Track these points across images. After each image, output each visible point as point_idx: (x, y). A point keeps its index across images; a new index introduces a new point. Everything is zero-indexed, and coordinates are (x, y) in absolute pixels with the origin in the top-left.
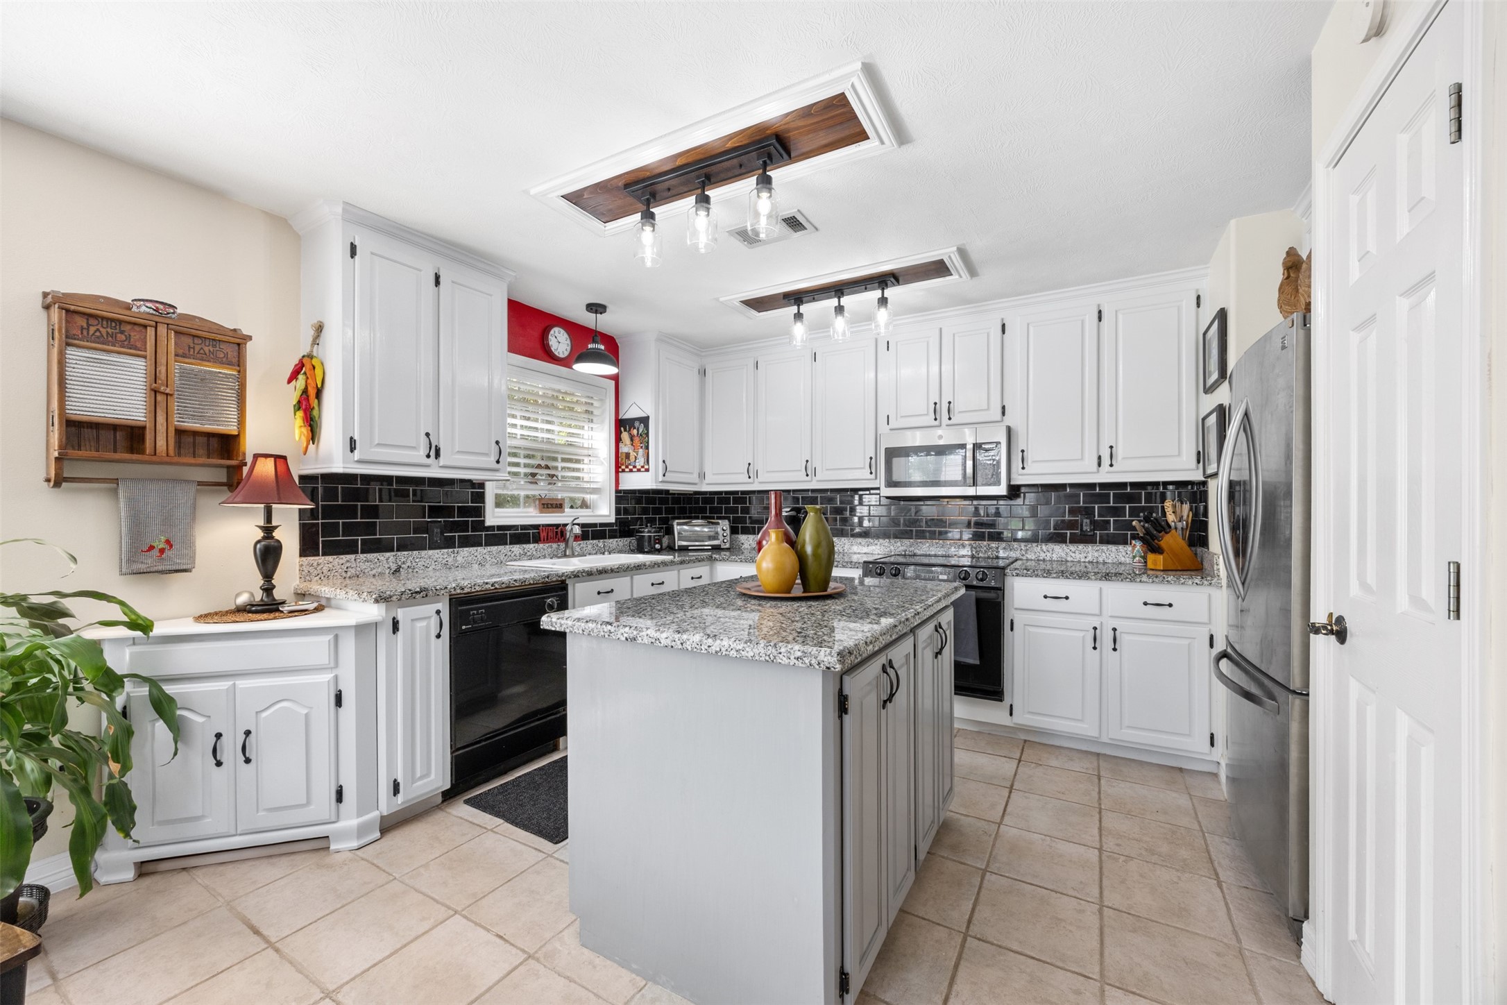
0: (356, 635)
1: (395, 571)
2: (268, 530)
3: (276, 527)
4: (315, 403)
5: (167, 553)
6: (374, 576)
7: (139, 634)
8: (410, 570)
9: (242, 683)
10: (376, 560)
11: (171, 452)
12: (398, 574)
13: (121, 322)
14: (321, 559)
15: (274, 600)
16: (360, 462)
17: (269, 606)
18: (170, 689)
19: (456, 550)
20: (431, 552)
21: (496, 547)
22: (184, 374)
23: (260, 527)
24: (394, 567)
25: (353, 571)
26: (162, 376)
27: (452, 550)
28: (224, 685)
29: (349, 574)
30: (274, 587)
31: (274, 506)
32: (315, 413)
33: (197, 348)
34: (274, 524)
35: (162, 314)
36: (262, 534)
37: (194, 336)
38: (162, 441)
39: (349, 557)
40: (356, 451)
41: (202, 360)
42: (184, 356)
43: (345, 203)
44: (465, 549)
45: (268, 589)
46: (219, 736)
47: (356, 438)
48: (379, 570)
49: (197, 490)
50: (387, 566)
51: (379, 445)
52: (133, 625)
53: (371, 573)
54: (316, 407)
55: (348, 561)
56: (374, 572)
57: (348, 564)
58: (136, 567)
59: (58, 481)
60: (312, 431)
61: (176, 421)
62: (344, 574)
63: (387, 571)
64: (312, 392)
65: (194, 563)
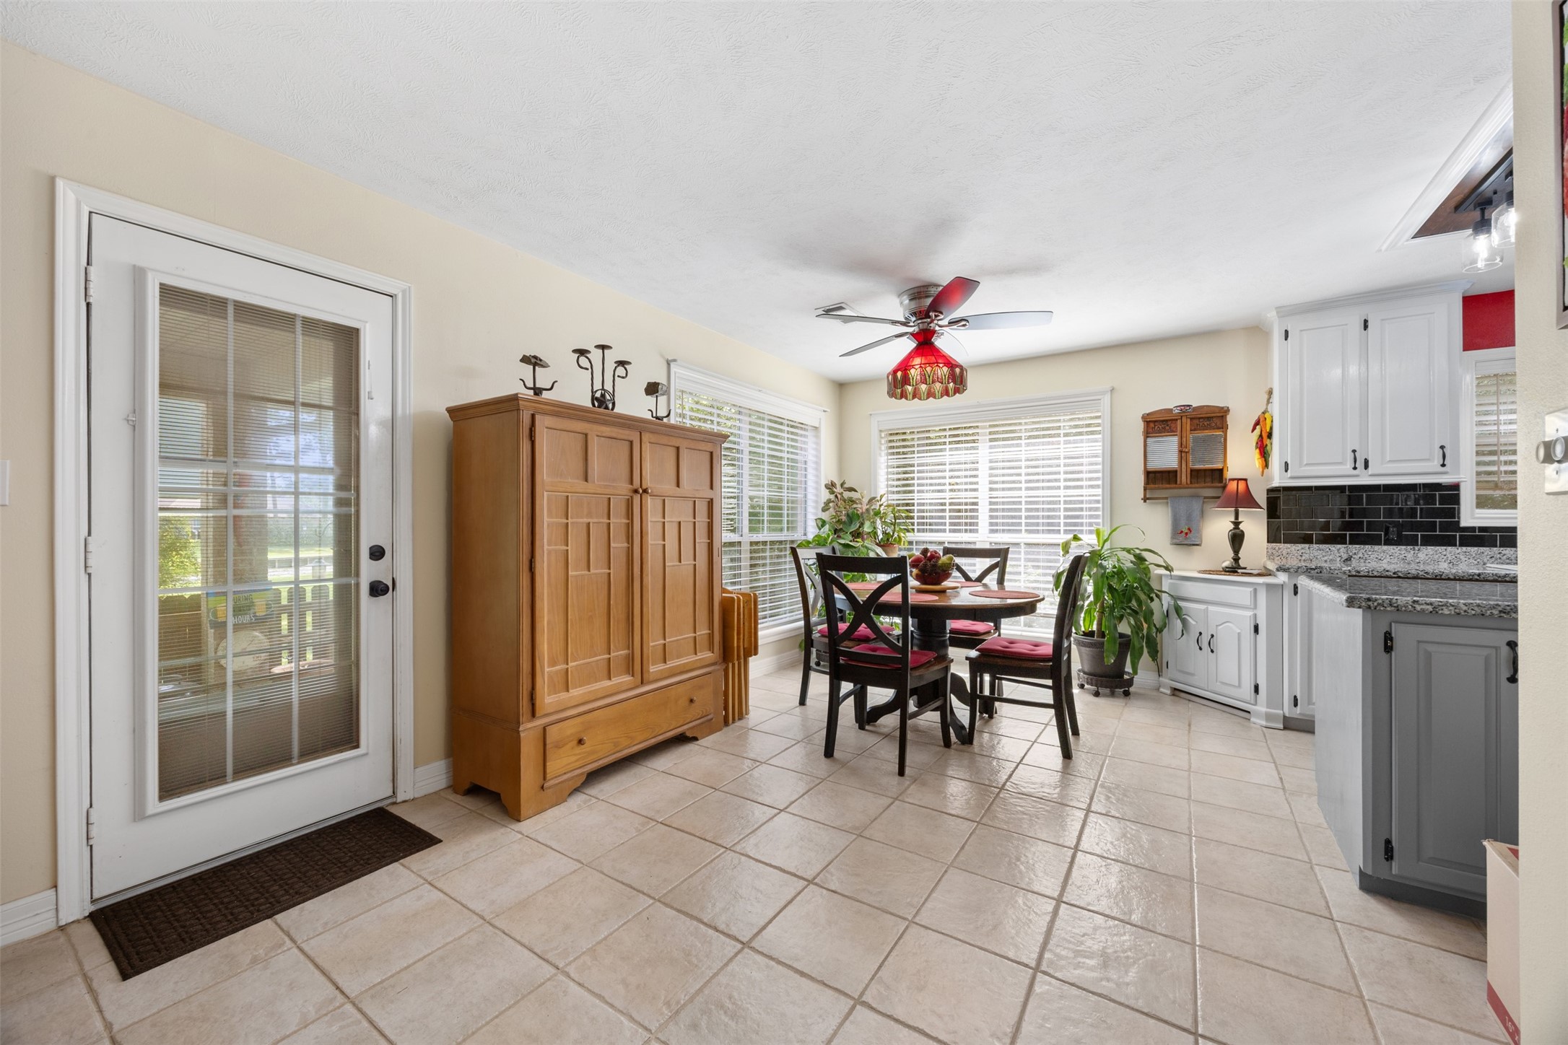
0: (1267, 591)
1: (1347, 559)
2: (1237, 524)
3: (1241, 522)
4: (1268, 442)
5: (1189, 535)
6: (1326, 561)
7: (1168, 573)
8: (1362, 561)
9: (1211, 608)
10: (1328, 550)
11: (1189, 482)
12: (1349, 563)
13: (1167, 421)
14: (1282, 545)
15: (1239, 565)
16: (1292, 478)
17: (1234, 569)
18: (1181, 603)
19: (1417, 548)
20: (1385, 548)
21: (1476, 548)
22: (1195, 440)
23: (1232, 522)
24: (1345, 556)
25: (1307, 556)
26: (1184, 443)
27: (1412, 547)
28: (1202, 607)
29: (1303, 558)
30: (1239, 558)
31: (1240, 509)
32: (1268, 448)
33: (1201, 424)
34: (1240, 520)
35: (1185, 409)
36: (1233, 526)
37: (1200, 418)
38: (1184, 478)
39: (1303, 545)
40: (1289, 471)
41: (1204, 430)
42: (1195, 430)
43: (1276, 308)
44: (1429, 547)
45: (1236, 559)
46: (1200, 634)
47: (1289, 462)
48: (1331, 557)
49: (1204, 502)
50: (1338, 555)
51: (1308, 464)
52: (1167, 568)
53: (1323, 559)
54: (1269, 445)
55: (1302, 549)
56: (1326, 558)
57: (1303, 551)
58: (1177, 541)
59: (1145, 499)
60: (1265, 460)
61: (1191, 466)
62: (1300, 558)
63: (1339, 559)
64: (1265, 435)
65: (1201, 541)
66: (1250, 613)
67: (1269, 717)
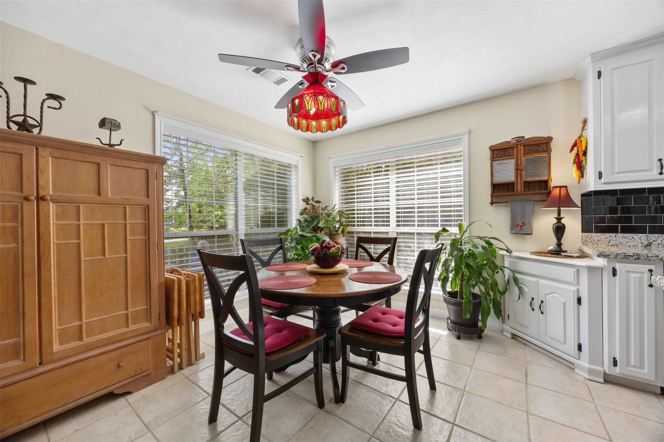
0: (588, 272)
1: (647, 245)
2: (559, 219)
3: (562, 218)
4: (583, 158)
5: (523, 227)
6: (629, 246)
7: (508, 254)
8: (660, 246)
9: (541, 281)
10: (631, 238)
11: (523, 190)
12: (649, 247)
13: (507, 149)
14: (593, 235)
15: (562, 249)
16: (605, 183)
17: (558, 252)
18: (518, 276)
22: (527, 160)
23: (556, 218)
24: (646, 243)
25: (614, 242)
26: (519, 163)
28: (534, 279)
29: (611, 244)
30: (562, 244)
31: (562, 208)
32: (584, 163)
33: (531, 149)
34: (562, 216)
35: (520, 141)
36: (556, 221)
37: (530, 145)
38: (519, 188)
39: (611, 234)
40: (602, 178)
41: (533, 153)
42: (527, 154)
43: (591, 54)
45: (559, 245)
46: (533, 299)
47: (602, 171)
48: (634, 243)
49: (534, 204)
50: (640, 242)
51: (618, 173)
52: (507, 251)
53: (627, 244)
54: (584, 161)
55: (610, 237)
56: (629, 244)
57: (610, 238)
58: (515, 232)
59: (492, 203)
60: (581, 172)
61: (524, 179)
62: (608, 244)
63: (640, 245)
64: (581, 154)
65: (532, 232)
66: (574, 288)
67: (591, 372)
